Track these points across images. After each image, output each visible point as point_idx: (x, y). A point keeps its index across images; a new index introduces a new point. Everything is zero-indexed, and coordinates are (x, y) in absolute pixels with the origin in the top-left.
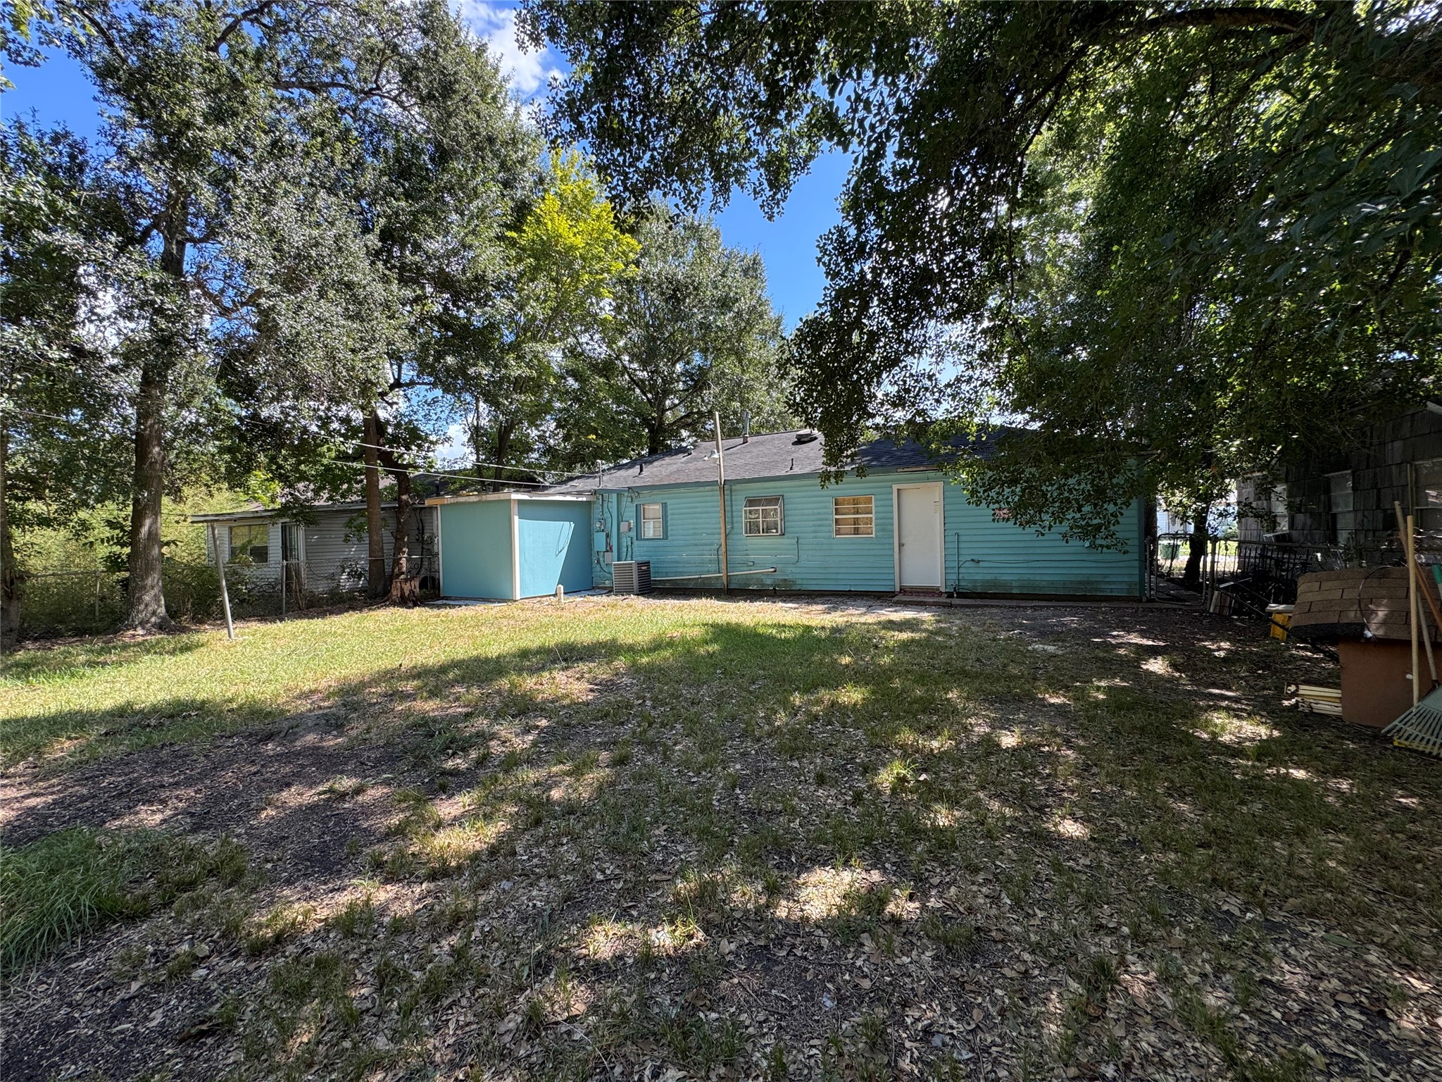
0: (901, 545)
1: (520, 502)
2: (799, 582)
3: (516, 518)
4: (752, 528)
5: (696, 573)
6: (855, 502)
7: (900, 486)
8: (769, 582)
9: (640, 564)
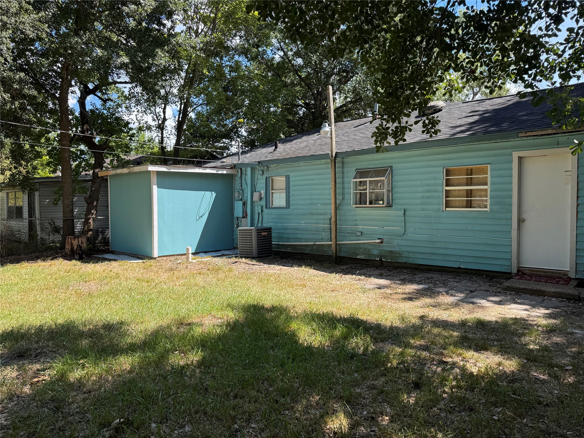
0: (521, 221)
1: (158, 173)
2: (405, 255)
3: (155, 188)
4: (361, 200)
5: (311, 240)
6: (470, 172)
7: (522, 154)
8: (376, 252)
9: (259, 231)
